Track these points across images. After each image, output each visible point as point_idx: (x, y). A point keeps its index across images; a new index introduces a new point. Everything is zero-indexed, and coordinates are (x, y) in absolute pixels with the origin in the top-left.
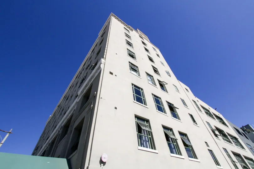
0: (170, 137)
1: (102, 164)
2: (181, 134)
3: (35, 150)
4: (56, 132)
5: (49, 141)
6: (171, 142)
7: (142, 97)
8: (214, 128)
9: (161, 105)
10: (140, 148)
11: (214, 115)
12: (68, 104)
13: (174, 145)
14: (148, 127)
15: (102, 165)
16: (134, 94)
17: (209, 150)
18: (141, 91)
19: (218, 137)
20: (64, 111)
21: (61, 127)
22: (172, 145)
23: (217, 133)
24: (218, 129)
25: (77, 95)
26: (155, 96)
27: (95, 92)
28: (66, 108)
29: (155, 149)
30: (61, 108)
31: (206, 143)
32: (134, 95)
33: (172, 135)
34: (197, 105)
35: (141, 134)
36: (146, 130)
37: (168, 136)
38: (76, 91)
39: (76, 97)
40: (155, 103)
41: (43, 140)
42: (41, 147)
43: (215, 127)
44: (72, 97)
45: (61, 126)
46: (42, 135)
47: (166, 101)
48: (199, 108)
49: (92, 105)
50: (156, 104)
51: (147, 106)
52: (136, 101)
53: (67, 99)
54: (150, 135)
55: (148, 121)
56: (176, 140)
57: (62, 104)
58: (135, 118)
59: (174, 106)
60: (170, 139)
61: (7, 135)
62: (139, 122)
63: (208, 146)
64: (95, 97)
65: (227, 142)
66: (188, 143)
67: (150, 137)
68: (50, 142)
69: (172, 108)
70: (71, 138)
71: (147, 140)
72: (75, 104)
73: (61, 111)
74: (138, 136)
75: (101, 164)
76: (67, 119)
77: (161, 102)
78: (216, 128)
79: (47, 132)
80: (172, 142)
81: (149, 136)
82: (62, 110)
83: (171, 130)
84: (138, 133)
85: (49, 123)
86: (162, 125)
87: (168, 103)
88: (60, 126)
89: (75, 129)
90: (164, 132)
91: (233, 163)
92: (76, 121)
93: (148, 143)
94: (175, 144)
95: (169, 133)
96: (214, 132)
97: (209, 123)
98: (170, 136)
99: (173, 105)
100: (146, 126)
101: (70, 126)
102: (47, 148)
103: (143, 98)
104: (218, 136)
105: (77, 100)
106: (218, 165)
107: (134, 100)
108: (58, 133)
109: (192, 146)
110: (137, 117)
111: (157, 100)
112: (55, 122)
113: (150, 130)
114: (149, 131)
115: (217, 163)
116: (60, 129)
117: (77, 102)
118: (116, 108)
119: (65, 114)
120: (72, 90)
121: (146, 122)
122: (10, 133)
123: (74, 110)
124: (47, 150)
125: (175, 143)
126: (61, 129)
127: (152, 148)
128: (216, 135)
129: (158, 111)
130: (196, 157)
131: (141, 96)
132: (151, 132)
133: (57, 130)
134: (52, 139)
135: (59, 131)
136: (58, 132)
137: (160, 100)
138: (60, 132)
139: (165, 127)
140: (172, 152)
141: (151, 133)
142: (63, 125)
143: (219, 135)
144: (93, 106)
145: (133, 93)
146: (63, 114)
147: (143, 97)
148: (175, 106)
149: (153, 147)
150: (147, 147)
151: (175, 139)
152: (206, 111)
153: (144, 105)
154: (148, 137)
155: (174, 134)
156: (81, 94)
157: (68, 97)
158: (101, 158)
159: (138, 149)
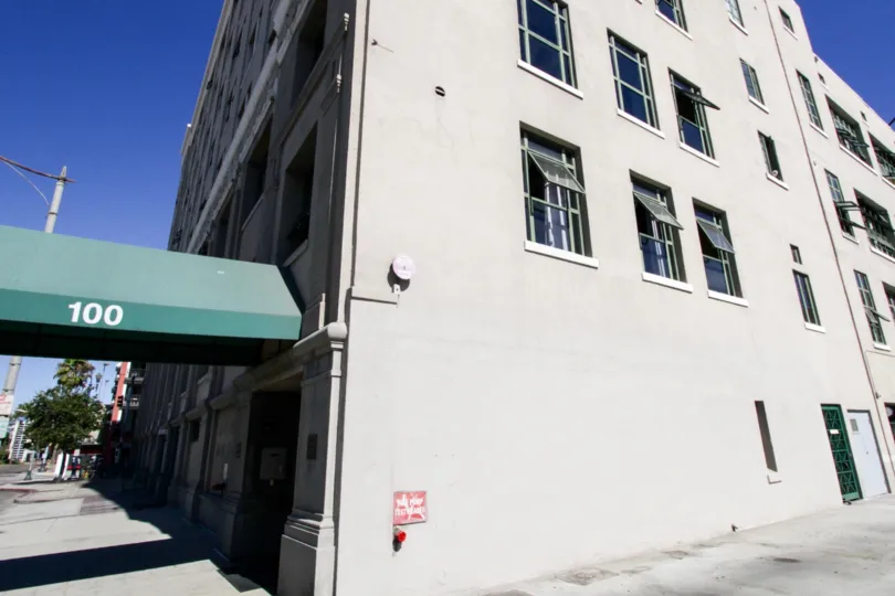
0: (654, 218)
1: (398, 283)
2: (702, 209)
3: (173, 243)
4: (225, 184)
5: (209, 214)
6: (656, 236)
7: (560, 47)
8: (850, 197)
9: (640, 89)
10: (534, 245)
11: (876, 143)
12: (242, 77)
13: (663, 246)
14: (570, 177)
15: (397, 286)
16: (525, 28)
17: (795, 273)
18: (558, 16)
19: (851, 233)
20: (234, 104)
21: (239, 164)
22: (658, 246)
23: (855, 216)
24: (865, 204)
25: (274, 34)
26: (620, 42)
27: (347, 15)
28: (241, 91)
29: (589, 253)
30: (221, 94)
31: (794, 248)
32: (522, 32)
33: (665, 213)
34: (810, 97)
35: (541, 201)
36: (562, 187)
37: (649, 212)
38: (265, 15)
39: (271, 41)
40: (618, 78)
41: (189, 210)
42: (191, 236)
43: (857, 193)
44: (251, 42)
45: (236, 163)
46: (180, 195)
47: (671, 72)
48: (814, 110)
49: (339, 77)
50: (620, 82)
51: (576, 87)
52: (534, 63)
53: (236, 53)
54: (574, 206)
55: (573, 153)
56: (676, 229)
57: (219, 75)
58: (522, 136)
59: (700, 96)
60: (654, 224)
61: (59, 188)
62: (539, 154)
63: (797, 257)
64: (347, 37)
65: (882, 253)
66: (719, 243)
67: (577, 212)
68: (214, 218)
69: (689, 102)
70: (280, 203)
71: (563, 223)
72: (272, 71)
73: (223, 105)
74: (526, 206)
75: (392, 285)
76: (251, 139)
77: (647, 73)
78: (858, 200)
79: (195, 184)
80: (660, 237)
81: (571, 210)
82: (226, 103)
83: (665, 192)
84: (528, 195)
85: (192, 150)
86: (631, 171)
87: (677, 78)
88: (232, 162)
89: (288, 171)
90: (635, 198)
91: (873, 321)
92: (288, 144)
93: (564, 232)
94: (668, 242)
95: (654, 204)
96: (842, 213)
97: (835, 177)
98: (657, 216)
99: (697, 89)
100: (563, 173)
101: (269, 159)
102: (209, 235)
103: (562, 52)
104: (854, 228)
105: (276, 54)
106: (813, 321)
107: (524, 58)
108: (234, 186)
109: (732, 257)
110: (527, 132)
111: (628, 61)
112: (212, 148)
113: (577, 189)
114: (573, 193)
115: (811, 314)
116: (234, 173)
117: (276, 63)
118: (440, 92)
119: (240, 115)
120: (247, 10)
121: (564, 156)
122: (65, 180)
123: (272, 99)
124: (210, 241)
125: (669, 239)
126: (241, 174)
127: (578, 251)
128: (847, 226)
129: (622, 112)
130: (736, 290)
131: (555, 41)
132: (580, 194)
133: (226, 178)
134: (218, 208)
135: (235, 181)
136: (230, 184)
137: (640, 65)
138: (239, 184)
139: (639, 182)
140: (650, 267)
141: (583, 198)
142: (242, 157)
143: (862, 224)
144: (342, 81)
145: (518, 26)
146: (232, 115)
147: (565, 48)
148: (706, 94)
149: (583, 245)
150: (559, 245)
151: (673, 226)
152: (843, 126)
153: (563, 84)
154: (566, 213)
155: (671, 210)
156: (286, 25)
157: (238, 45)
158: (391, 267)
159: (526, 250)
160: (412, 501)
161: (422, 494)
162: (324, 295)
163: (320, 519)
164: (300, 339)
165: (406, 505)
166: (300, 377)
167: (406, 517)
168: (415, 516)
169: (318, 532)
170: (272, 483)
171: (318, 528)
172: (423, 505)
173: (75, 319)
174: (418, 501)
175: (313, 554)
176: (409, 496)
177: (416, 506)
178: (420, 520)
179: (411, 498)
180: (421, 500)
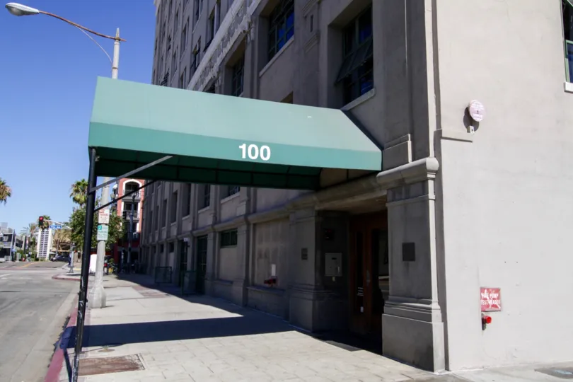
1: (472, 125)
10: (570, 86)
15: (471, 127)
61: (117, 47)
75: (467, 127)
84: (564, 39)
89: (331, 26)
122: (119, 40)
126: (253, 25)
135: (246, 32)
138: (252, 35)
142: (251, 10)
158: (467, 111)
159: (566, 91)
160: (491, 295)
161: (497, 291)
162: (409, 135)
163: (430, 303)
164: (382, 170)
165: (488, 298)
166: (384, 200)
167: (488, 306)
168: (494, 306)
169: (431, 312)
170: (334, 279)
171: (430, 309)
172: (499, 298)
173: (244, 156)
174: (495, 296)
175: (431, 326)
176: (489, 291)
177: (494, 299)
178: (497, 309)
179: (490, 293)
180: (497, 295)
